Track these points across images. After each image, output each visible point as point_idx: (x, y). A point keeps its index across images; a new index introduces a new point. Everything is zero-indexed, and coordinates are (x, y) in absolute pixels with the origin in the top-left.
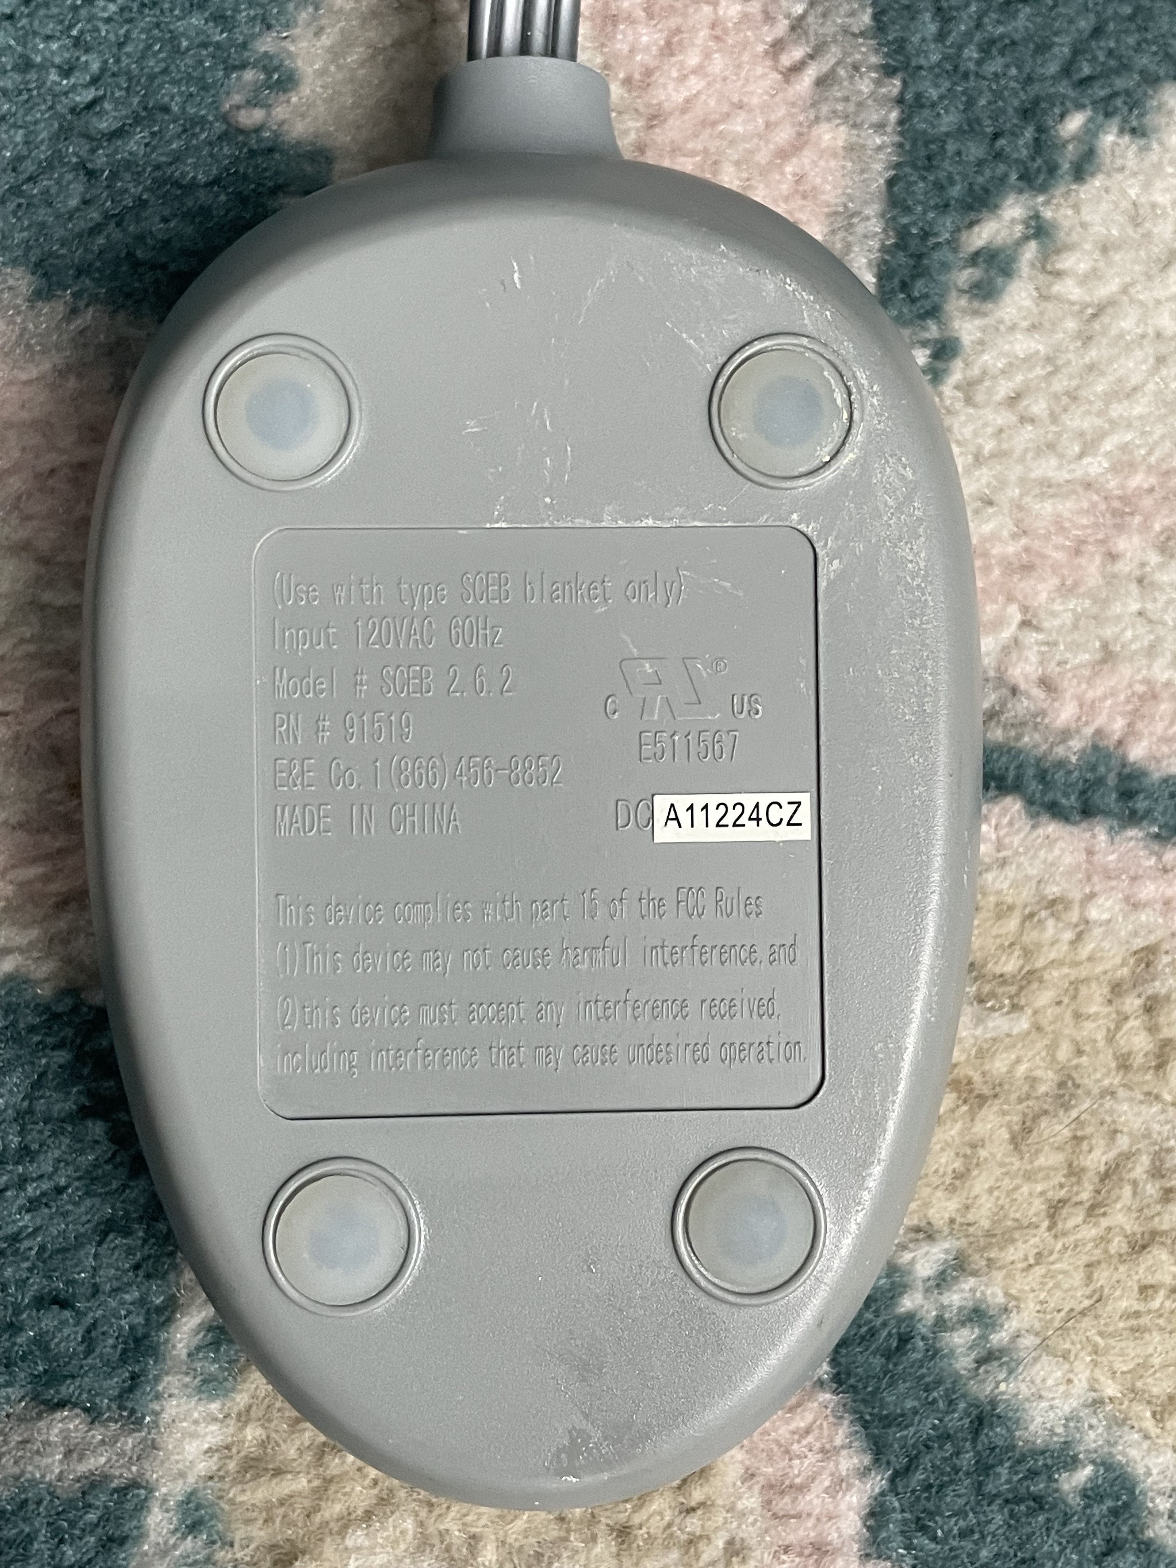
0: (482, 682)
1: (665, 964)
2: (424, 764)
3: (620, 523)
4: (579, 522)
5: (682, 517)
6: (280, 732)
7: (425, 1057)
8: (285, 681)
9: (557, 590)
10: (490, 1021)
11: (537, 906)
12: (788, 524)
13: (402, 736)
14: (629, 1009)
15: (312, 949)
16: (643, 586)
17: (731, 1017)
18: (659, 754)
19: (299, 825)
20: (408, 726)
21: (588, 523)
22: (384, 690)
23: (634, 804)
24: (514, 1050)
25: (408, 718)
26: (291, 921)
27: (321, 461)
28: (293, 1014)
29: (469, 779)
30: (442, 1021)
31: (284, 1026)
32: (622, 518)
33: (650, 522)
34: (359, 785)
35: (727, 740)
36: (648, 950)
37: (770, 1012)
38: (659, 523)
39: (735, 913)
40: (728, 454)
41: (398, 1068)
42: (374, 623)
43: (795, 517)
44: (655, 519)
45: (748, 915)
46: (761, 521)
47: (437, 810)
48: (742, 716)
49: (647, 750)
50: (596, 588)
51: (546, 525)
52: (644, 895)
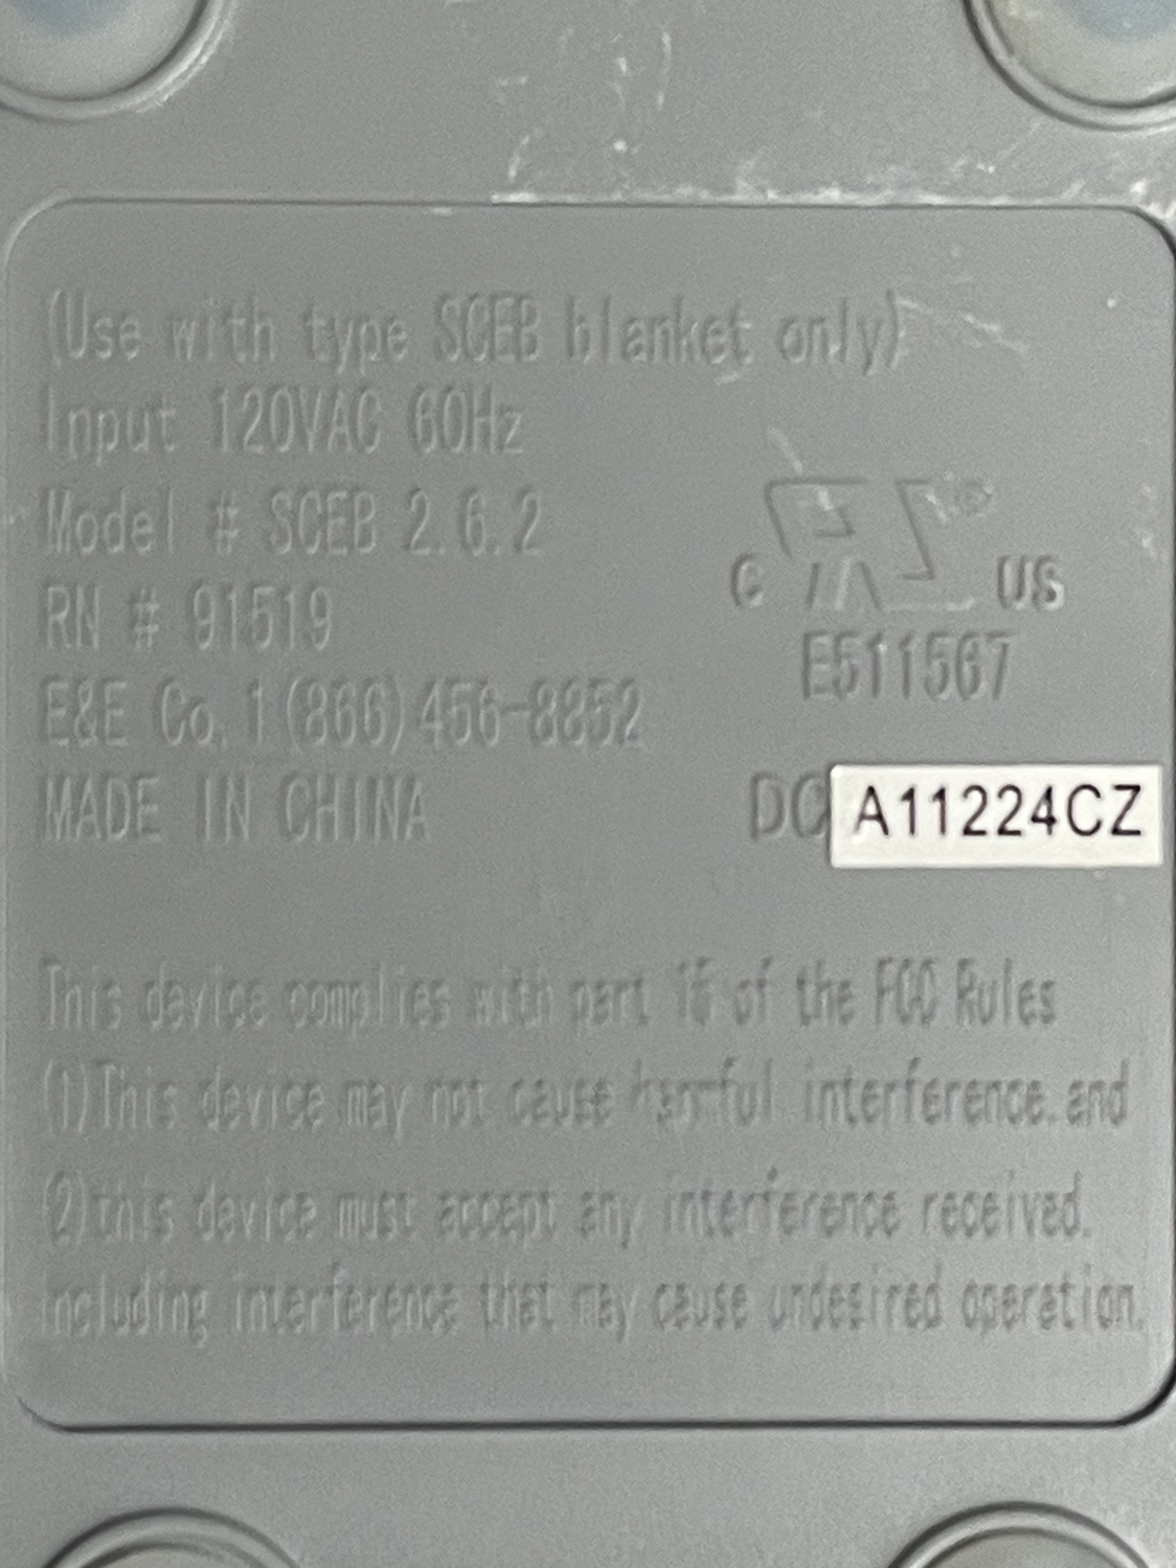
0: (477, 526)
1: (851, 1120)
2: (354, 693)
3: (772, 196)
4: (684, 192)
5: (904, 186)
6: (56, 625)
7: (346, 1305)
8: (65, 515)
9: (638, 333)
10: (485, 1232)
11: (585, 996)
12: (1123, 202)
13: (308, 638)
14: (775, 1216)
15: (115, 1078)
16: (817, 330)
17: (989, 1232)
18: (844, 682)
19: (93, 818)
20: (321, 613)
21: (705, 196)
22: (274, 538)
23: (792, 780)
24: (534, 1294)
25: (321, 599)
26: (73, 1019)
27: (147, 57)
28: (74, 1214)
29: (447, 727)
30: (384, 1230)
31: (55, 1235)
32: (774, 187)
33: (834, 195)
34: (217, 736)
35: (989, 651)
36: (816, 1090)
37: (1070, 1222)
38: (852, 198)
39: (1000, 1016)
40: (1001, 56)
41: (291, 1326)
42: (254, 399)
43: (1139, 188)
44: (845, 186)
45: (1026, 1020)
46: (1067, 196)
47: (381, 792)
48: (1020, 605)
49: (821, 671)
50: (717, 332)
51: (617, 197)
52: (811, 975)
